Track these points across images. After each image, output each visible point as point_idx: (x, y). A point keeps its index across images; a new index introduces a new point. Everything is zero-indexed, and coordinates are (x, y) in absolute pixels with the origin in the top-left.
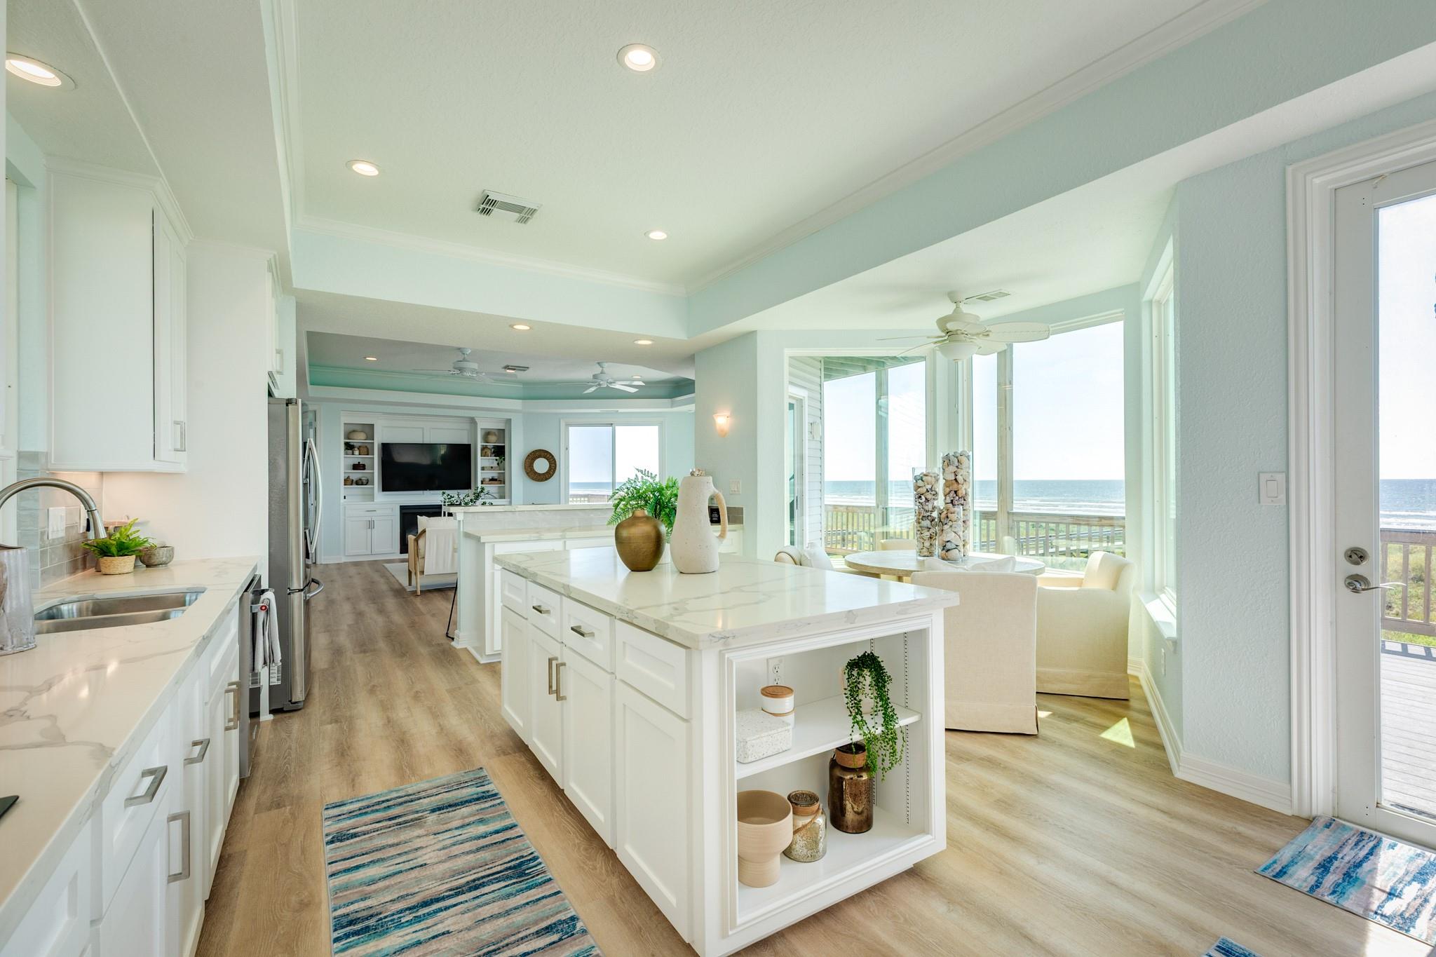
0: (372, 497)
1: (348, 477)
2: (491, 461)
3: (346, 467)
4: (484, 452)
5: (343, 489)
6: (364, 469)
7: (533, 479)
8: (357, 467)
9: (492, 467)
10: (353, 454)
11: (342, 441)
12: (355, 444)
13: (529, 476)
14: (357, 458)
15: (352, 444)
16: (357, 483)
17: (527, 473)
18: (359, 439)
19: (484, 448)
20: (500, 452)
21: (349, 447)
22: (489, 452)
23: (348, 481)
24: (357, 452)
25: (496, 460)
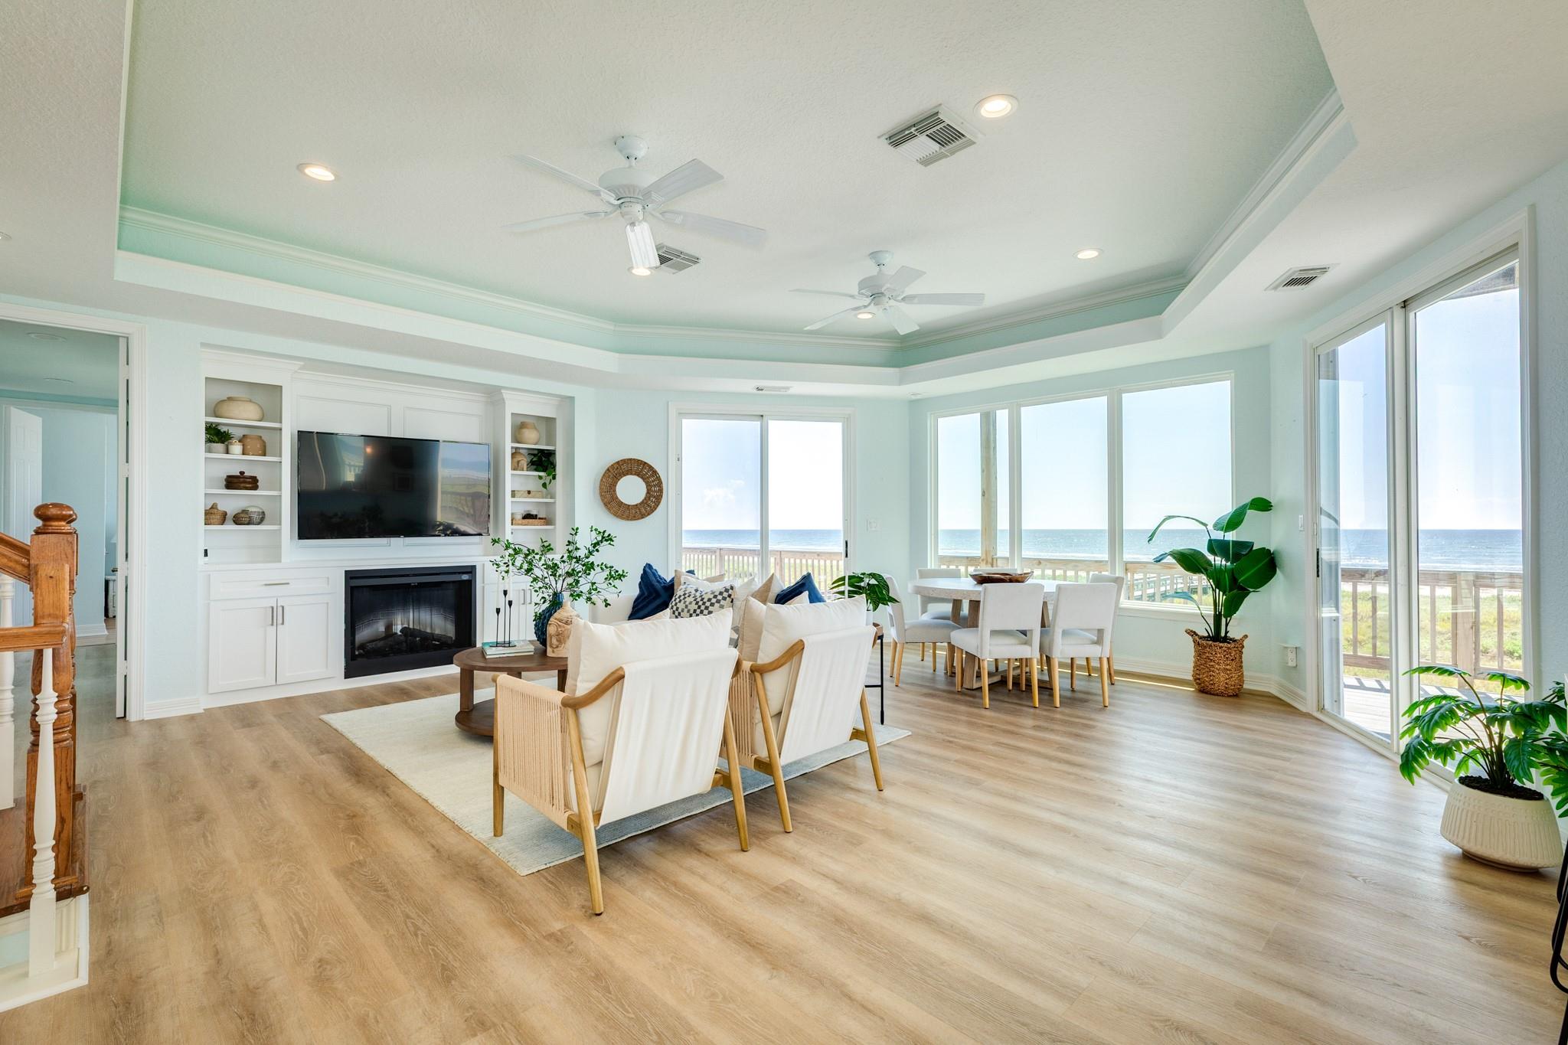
0: (274, 554)
1: (214, 507)
2: (531, 478)
3: (210, 482)
4: (516, 460)
5: (201, 533)
6: (255, 487)
7: (616, 515)
8: (233, 482)
9: (529, 492)
10: (227, 452)
11: (201, 420)
12: (232, 430)
13: (609, 509)
14: (236, 460)
15: (223, 429)
16: (238, 520)
17: (605, 505)
18: (241, 417)
19: (515, 453)
20: (543, 461)
21: (216, 435)
22: (524, 463)
23: (214, 516)
24: (236, 448)
25: (540, 477)
